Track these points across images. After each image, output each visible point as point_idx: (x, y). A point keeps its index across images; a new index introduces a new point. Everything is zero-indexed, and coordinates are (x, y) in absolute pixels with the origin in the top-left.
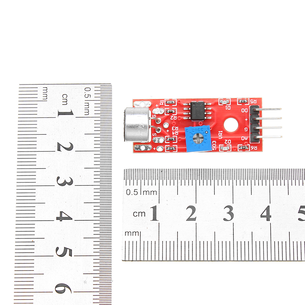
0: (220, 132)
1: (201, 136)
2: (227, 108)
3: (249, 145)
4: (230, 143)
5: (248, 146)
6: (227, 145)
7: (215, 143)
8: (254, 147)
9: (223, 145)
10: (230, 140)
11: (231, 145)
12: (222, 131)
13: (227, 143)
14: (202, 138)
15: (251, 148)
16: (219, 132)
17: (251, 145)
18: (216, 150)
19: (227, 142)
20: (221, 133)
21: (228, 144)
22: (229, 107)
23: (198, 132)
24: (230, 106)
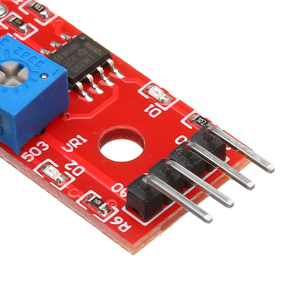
0: (79, 139)
1: (24, 73)
2: (150, 110)
3: (117, 211)
4: (77, 175)
5: (110, 211)
6: (66, 173)
7: (44, 150)
8: (123, 223)
9: (57, 166)
10: (83, 170)
11: (73, 179)
12: (85, 141)
13: (70, 169)
14: (22, 81)
15: (112, 219)
16: (78, 136)
17: (121, 214)
18: (29, 161)
19: (73, 167)
20: (81, 141)
21: (70, 172)
22: (156, 112)
23: (25, 59)
24: (160, 112)
